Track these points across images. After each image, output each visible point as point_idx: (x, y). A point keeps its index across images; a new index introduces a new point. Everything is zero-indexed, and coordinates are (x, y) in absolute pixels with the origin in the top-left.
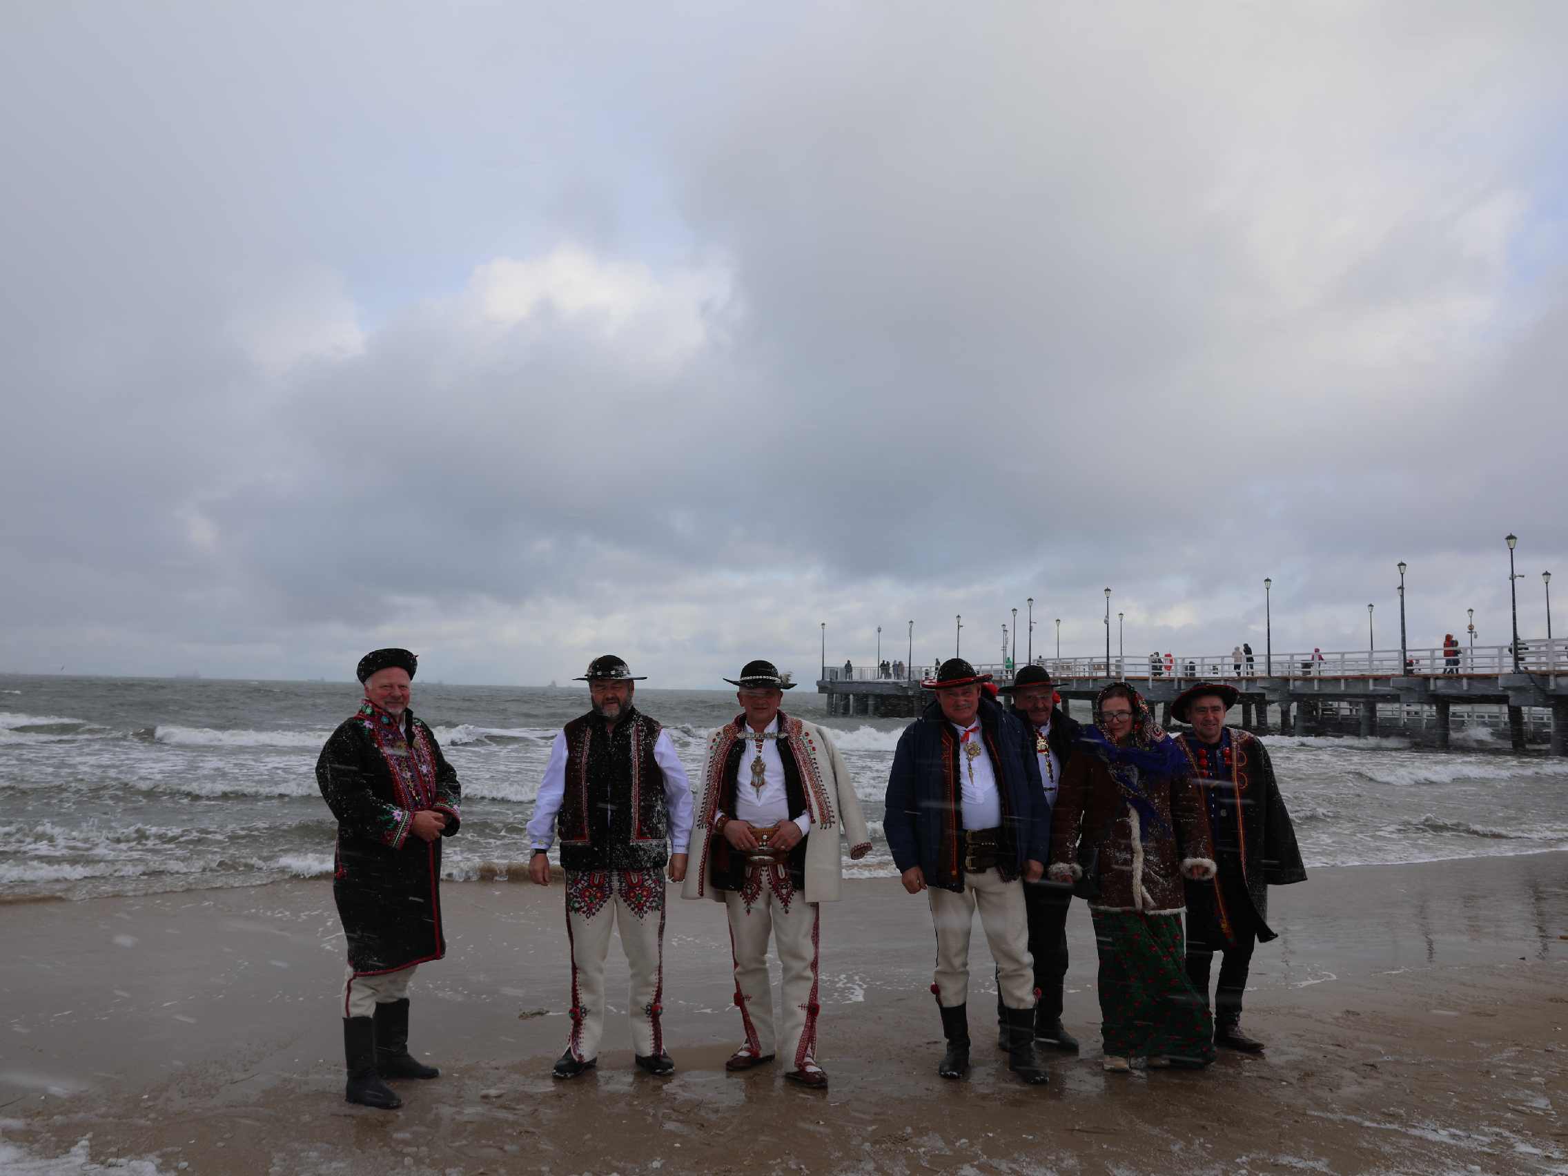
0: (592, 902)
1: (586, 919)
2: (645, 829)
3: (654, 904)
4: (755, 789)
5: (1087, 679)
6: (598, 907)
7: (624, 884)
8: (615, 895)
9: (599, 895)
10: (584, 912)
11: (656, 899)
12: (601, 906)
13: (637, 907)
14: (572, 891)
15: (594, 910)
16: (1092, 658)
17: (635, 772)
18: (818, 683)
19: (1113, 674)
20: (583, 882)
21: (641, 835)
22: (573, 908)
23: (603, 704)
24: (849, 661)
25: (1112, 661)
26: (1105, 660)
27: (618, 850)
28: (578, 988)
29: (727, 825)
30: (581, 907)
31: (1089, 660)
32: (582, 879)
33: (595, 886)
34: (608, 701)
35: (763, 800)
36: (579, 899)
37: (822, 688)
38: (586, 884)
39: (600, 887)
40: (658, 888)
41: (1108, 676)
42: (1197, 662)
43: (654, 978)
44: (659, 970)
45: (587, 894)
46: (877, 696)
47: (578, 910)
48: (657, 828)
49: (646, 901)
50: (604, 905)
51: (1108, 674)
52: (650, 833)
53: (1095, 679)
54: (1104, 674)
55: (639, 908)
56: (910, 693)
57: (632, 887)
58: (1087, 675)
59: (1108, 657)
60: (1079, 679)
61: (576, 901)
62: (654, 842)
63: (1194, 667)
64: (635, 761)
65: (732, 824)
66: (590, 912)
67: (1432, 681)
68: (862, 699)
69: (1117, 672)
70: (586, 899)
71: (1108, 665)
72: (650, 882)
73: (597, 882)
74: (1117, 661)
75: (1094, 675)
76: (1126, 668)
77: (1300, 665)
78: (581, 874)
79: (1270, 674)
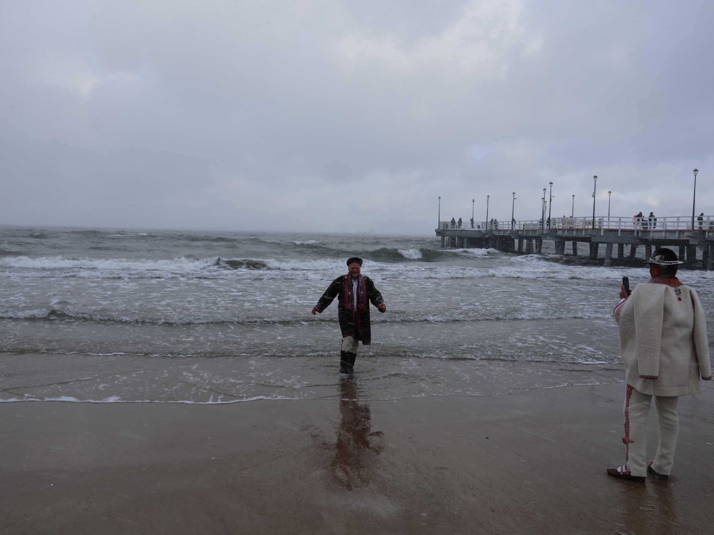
5: (582, 230)
16: (585, 218)
18: (436, 230)
19: (597, 227)
24: (453, 218)
25: (597, 219)
26: (592, 219)
31: (583, 219)
37: (438, 233)
41: (593, 228)
46: (467, 238)
53: (586, 230)
54: (591, 227)
56: (487, 236)
58: (581, 227)
59: (594, 217)
60: (577, 230)
69: (599, 226)
71: (594, 222)
74: (599, 219)
75: (586, 227)
76: (605, 224)
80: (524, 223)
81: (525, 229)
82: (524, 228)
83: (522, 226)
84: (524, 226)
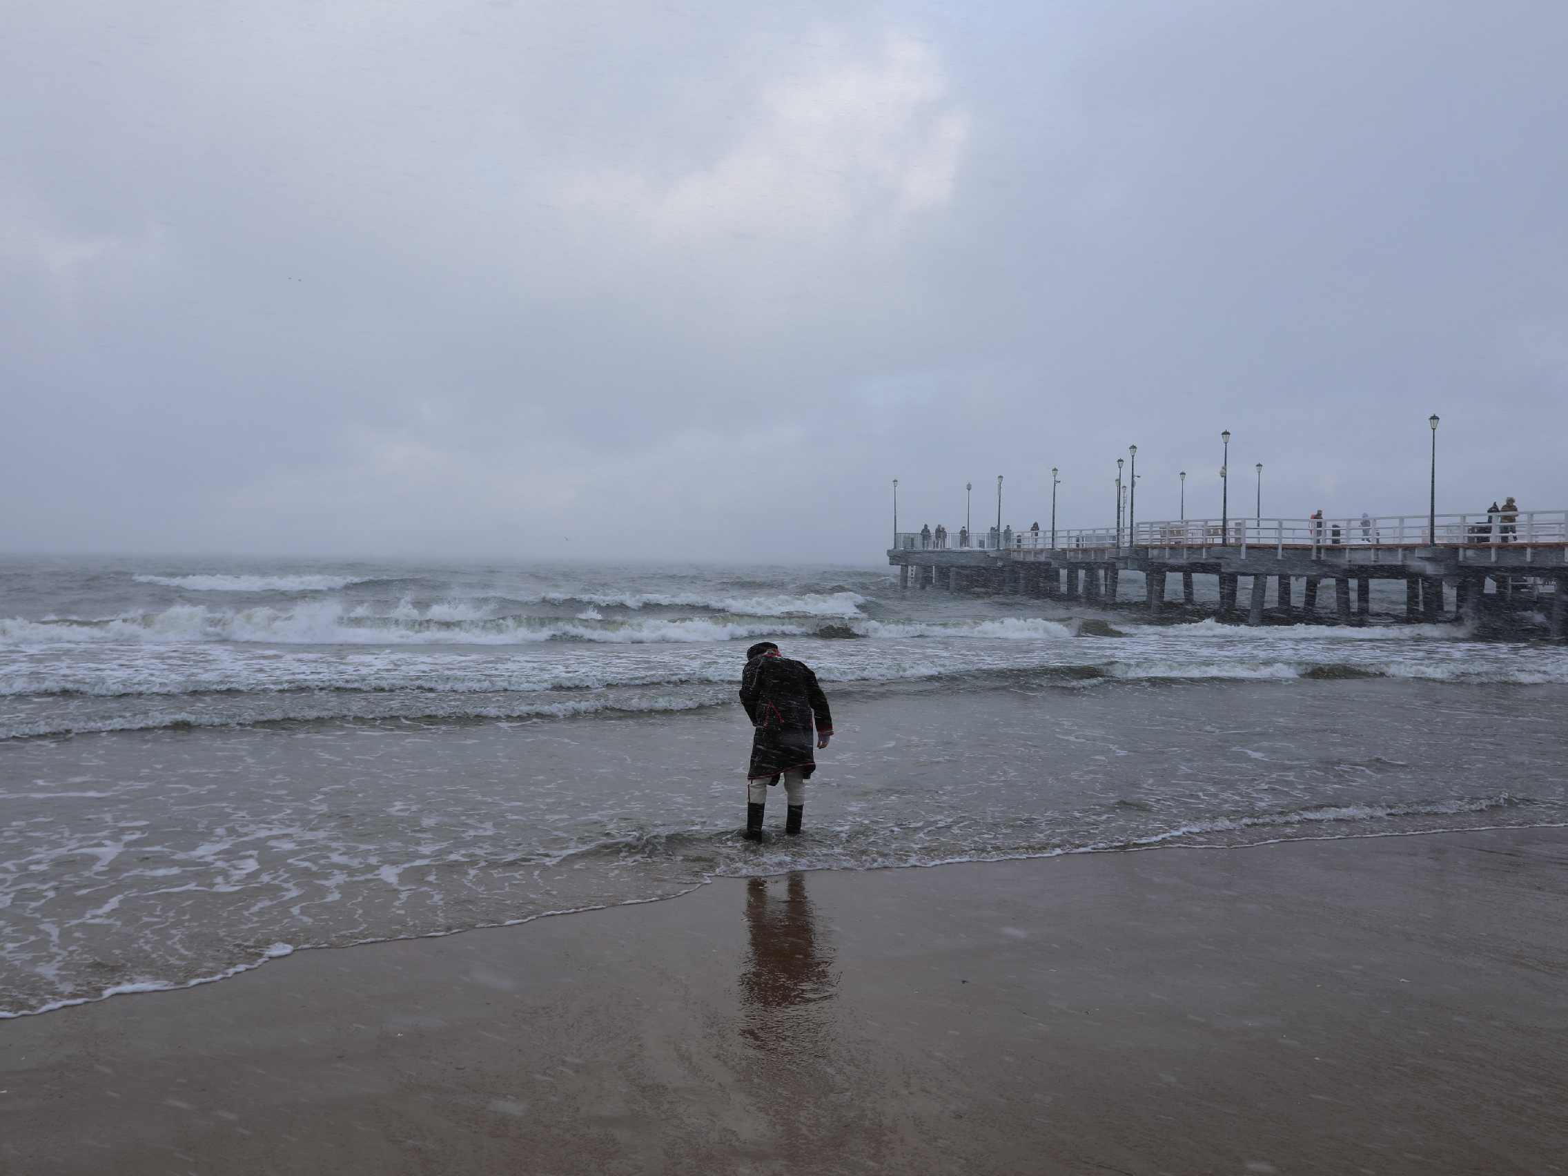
16: (1206, 521)
18: (889, 551)
19: (1232, 541)
24: (926, 526)
25: (1231, 524)
26: (1221, 523)
37: (895, 557)
41: (1224, 544)
42: (1342, 525)
46: (960, 568)
51: (1224, 540)
53: (1210, 547)
54: (1219, 541)
56: (1001, 565)
58: (1199, 542)
59: (1225, 520)
60: (1190, 547)
63: (1339, 531)
68: (944, 572)
69: (1236, 539)
71: (1224, 530)
74: (1237, 525)
75: (1210, 541)
76: (1249, 533)
79: (1432, 540)
80: (1078, 533)
81: (1081, 546)
82: (1078, 545)
83: (1074, 540)
84: (1078, 541)
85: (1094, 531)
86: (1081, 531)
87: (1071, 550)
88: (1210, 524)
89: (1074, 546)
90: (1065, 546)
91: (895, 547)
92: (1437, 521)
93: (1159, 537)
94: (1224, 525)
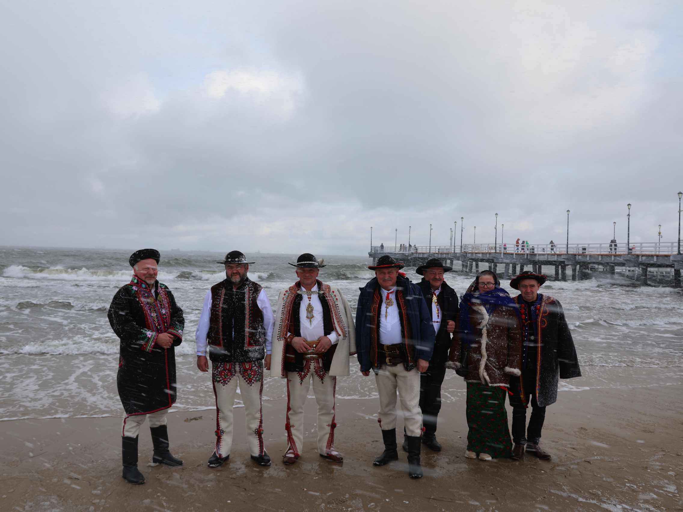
0: (225, 378)
1: (222, 386)
2: (252, 341)
3: (257, 379)
4: (309, 320)
6: (229, 380)
7: (242, 369)
8: (238, 374)
9: (229, 374)
10: (222, 383)
11: (259, 376)
12: (230, 379)
13: (249, 380)
14: (216, 372)
15: (227, 382)
17: (247, 312)
20: (221, 368)
21: (250, 344)
22: (216, 381)
23: (232, 276)
24: (382, 244)
27: (238, 352)
28: (219, 420)
29: (293, 340)
30: (220, 381)
31: (487, 245)
32: (220, 366)
33: (228, 370)
34: (233, 274)
35: (313, 326)
36: (219, 376)
37: (371, 255)
38: (223, 368)
39: (230, 370)
40: (259, 370)
41: (496, 253)
43: (258, 415)
44: (261, 411)
45: (223, 374)
47: (219, 381)
48: (259, 341)
49: (253, 377)
50: (232, 379)
51: (496, 250)
52: (254, 343)
53: (490, 254)
55: (250, 382)
56: (409, 258)
57: (246, 370)
58: (486, 251)
59: (496, 244)
60: (483, 253)
61: (218, 377)
62: (257, 348)
64: (247, 307)
65: (296, 339)
66: (225, 383)
67: (640, 257)
70: (223, 376)
72: (255, 367)
73: (228, 367)
75: (490, 251)
77: (581, 249)
78: (220, 364)
79: (567, 252)
80: (439, 247)
81: (440, 252)
82: (439, 252)
83: (437, 250)
84: (439, 250)
85: (445, 246)
86: (440, 246)
87: (436, 253)
88: (490, 245)
89: (437, 252)
90: (434, 252)
91: (371, 251)
92: (569, 246)
93: (471, 249)
94: (496, 246)
